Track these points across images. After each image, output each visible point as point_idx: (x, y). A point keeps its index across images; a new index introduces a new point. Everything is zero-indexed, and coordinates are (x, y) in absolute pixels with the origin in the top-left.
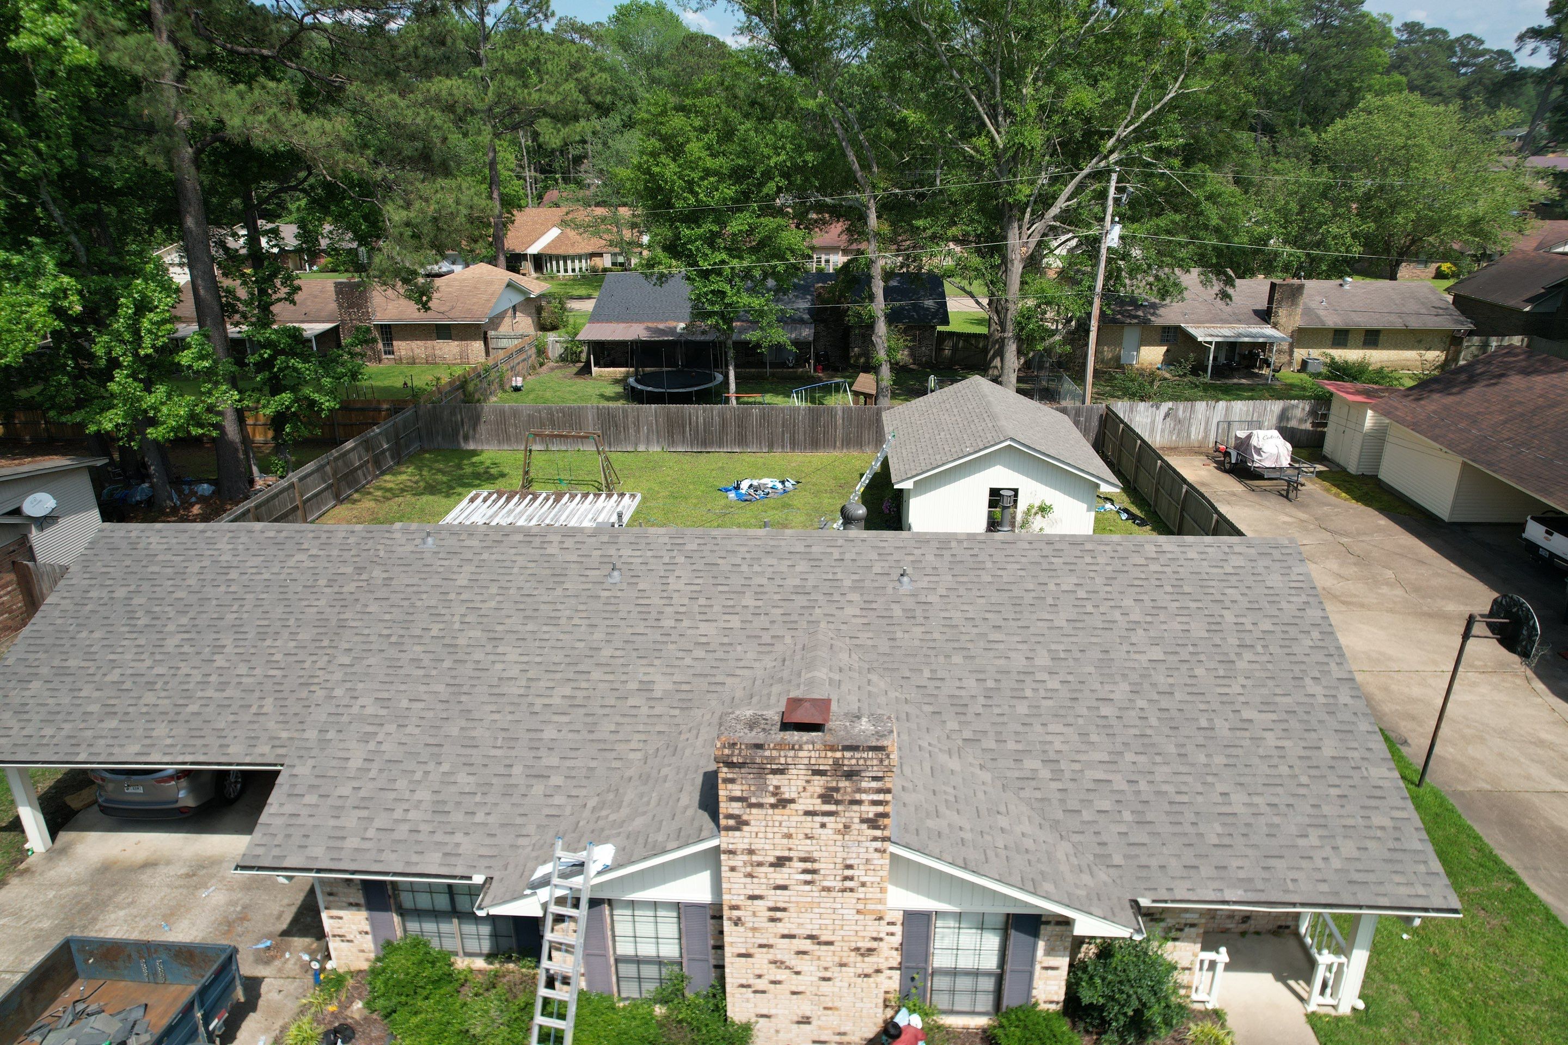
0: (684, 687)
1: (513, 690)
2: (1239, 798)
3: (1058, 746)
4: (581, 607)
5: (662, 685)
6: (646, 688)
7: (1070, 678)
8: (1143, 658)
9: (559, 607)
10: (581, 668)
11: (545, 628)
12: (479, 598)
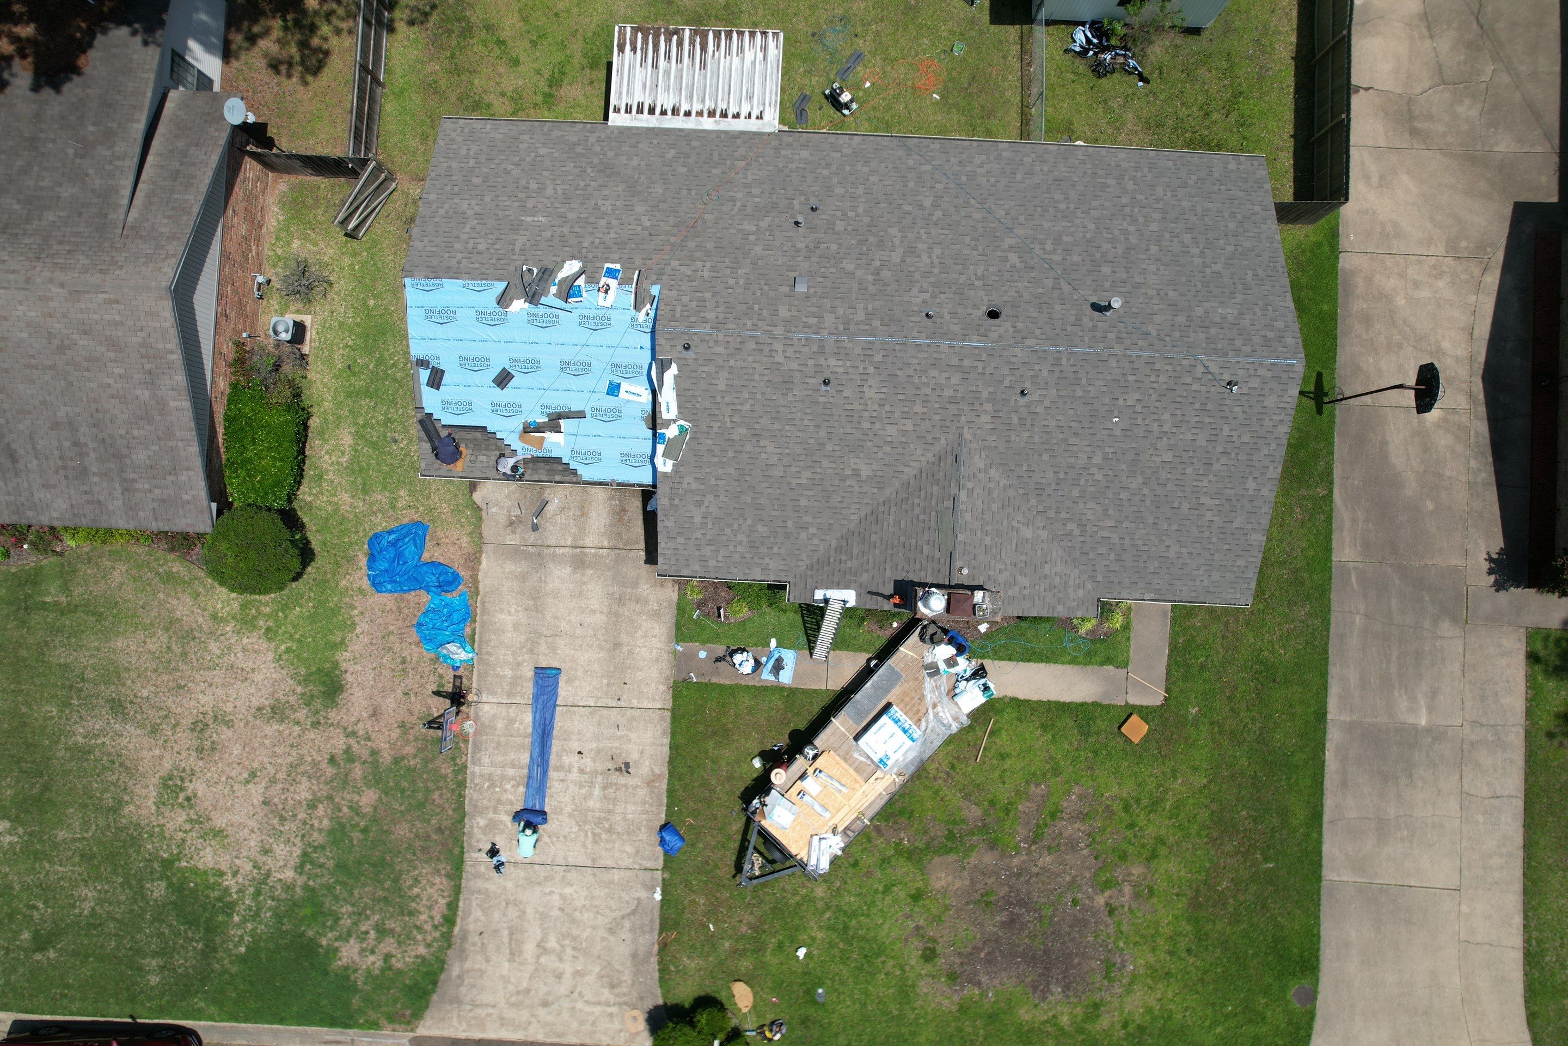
0: (879, 473)
1: (777, 473)
2: (1174, 549)
3: (1089, 516)
4: (808, 411)
5: (865, 472)
6: (856, 473)
7: (1110, 473)
8: (1158, 459)
9: (794, 410)
10: (815, 458)
11: (787, 427)
12: (737, 401)
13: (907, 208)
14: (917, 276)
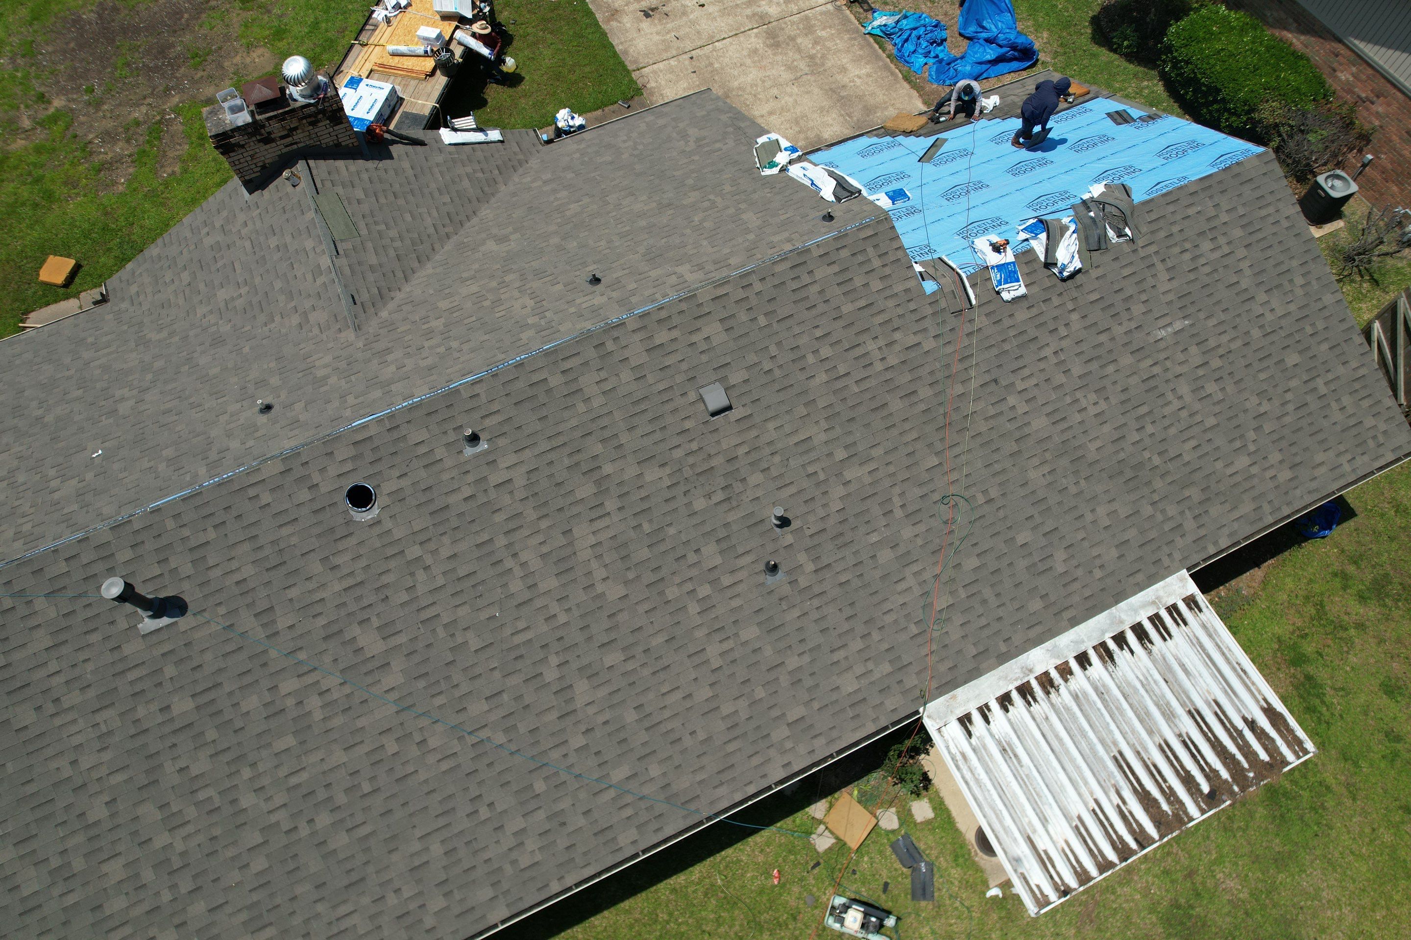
0: (469, 254)
1: (614, 197)
3: (133, 355)
4: (606, 252)
5: (489, 246)
6: (502, 240)
7: (103, 403)
9: (628, 244)
10: (569, 226)
13: (613, 658)
14: (531, 515)
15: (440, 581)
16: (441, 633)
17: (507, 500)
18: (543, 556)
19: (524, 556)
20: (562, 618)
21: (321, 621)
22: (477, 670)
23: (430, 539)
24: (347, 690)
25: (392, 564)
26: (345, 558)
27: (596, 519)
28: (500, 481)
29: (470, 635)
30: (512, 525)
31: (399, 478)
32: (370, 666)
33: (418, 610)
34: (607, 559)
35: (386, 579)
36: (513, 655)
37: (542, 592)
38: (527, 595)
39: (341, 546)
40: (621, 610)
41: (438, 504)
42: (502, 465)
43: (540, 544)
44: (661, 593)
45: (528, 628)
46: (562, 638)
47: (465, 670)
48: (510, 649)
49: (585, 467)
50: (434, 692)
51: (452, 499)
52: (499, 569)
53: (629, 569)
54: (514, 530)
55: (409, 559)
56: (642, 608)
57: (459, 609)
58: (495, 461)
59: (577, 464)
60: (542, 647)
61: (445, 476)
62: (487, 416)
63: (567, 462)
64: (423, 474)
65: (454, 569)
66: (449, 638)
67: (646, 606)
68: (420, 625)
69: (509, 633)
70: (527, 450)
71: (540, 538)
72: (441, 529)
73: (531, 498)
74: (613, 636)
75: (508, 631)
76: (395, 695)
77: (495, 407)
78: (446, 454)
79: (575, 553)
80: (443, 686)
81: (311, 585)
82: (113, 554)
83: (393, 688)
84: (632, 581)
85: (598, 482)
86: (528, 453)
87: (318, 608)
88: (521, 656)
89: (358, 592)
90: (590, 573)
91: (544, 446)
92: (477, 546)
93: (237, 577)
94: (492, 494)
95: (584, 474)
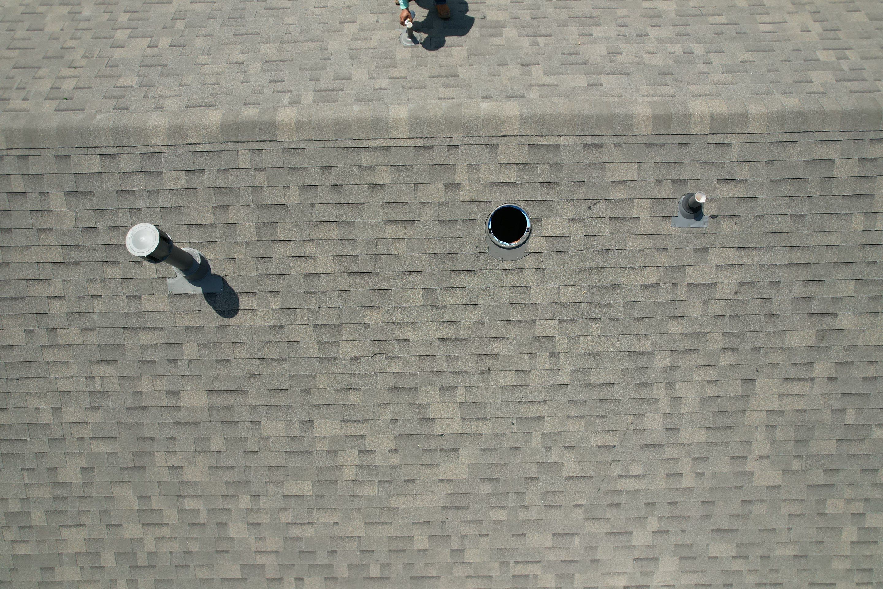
15: (564, 378)
16: (536, 441)
17: (696, 309)
18: (704, 399)
19: (681, 390)
20: (688, 481)
21: (396, 367)
22: (558, 500)
23: (574, 320)
24: (395, 459)
25: (513, 332)
26: (459, 299)
27: (793, 379)
28: (700, 280)
29: (570, 457)
30: (687, 344)
31: (571, 219)
32: (433, 443)
33: (520, 402)
34: (779, 435)
35: (497, 348)
36: (609, 500)
37: (681, 441)
38: (661, 438)
39: (457, 281)
40: (762, 501)
41: (608, 277)
42: (713, 260)
43: (709, 382)
44: (821, 501)
45: (643, 476)
46: (675, 503)
47: (545, 494)
48: (607, 493)
49: (816, 307)
50: (496, 503)
51: (625, 279)
52: (643, 393)
53: (798, 457)
54: (685, 351)
55: (537, 334)
56: (785, 509)
57: (571, 421)
58: (706, 249)
59: (810, 298)
60: (647, 504)
61: (633, 244)
62: (726, 181)
63: (798, 290)
64: (606, 228)
65: (587, 371)
66: (543, 449)
67: (795, 509)
68: (515, 421)
69: (619, 473)
70: (755, 253)
71: (712, 375)
72: (596, 313)
73: (727, 319)
74: (737, 524)
75: (617, 471)
76: (451, 488)
77: (743, 173)
78: (647, 214)
79: (744, 411)
80: (511, 501)
81: (399, 317)
82: (161, 172)
83: (451, 480)
84: (795, 473)
85: (822, 335)
86: (754, 257)
87: (396, 349)
88: (618, 505)
89: (456, 349)
90: (749, 443)
91: (779, 256)
92: (631, 353)
93: (309, 267)
94: (682, 293)
95: (811, 315)
